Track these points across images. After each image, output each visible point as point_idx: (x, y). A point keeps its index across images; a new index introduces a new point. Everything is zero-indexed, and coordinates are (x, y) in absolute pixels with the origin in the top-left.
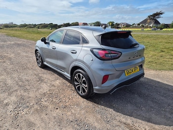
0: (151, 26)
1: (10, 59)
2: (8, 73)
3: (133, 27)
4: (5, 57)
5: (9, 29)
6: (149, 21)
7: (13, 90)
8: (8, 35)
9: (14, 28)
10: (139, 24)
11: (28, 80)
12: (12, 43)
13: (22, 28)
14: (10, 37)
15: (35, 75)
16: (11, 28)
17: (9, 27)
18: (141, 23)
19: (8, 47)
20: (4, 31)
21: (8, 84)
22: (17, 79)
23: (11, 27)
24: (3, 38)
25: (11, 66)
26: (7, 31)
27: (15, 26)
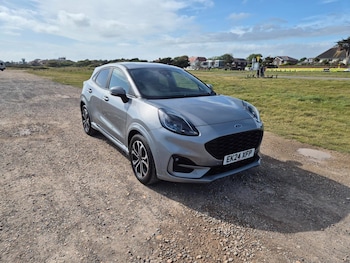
0: (344, 62)
1: (61, 133)
2: (57, 171)
3: (304, 65)
4: (51, 128)
5: (58, 69)
6: (338, 52)
7: (69, 225)
8: (56, 81)
9: (66, 68)
10: (317, 60)
11: (102, 194)
12: (65, 97)
13: (82, 68)
14: (60, 86)
15: (119, 177)
16: (62, 68)
17: (59, 66)
18: (322, 56)
19: (57, 104)
20: (50, 73)
21: (57, 204)
22: (77, 188)
23: (63, 65)
24: (47, 86)
25: (64, 151)
26: (55, 73)
27: (69, 64)
